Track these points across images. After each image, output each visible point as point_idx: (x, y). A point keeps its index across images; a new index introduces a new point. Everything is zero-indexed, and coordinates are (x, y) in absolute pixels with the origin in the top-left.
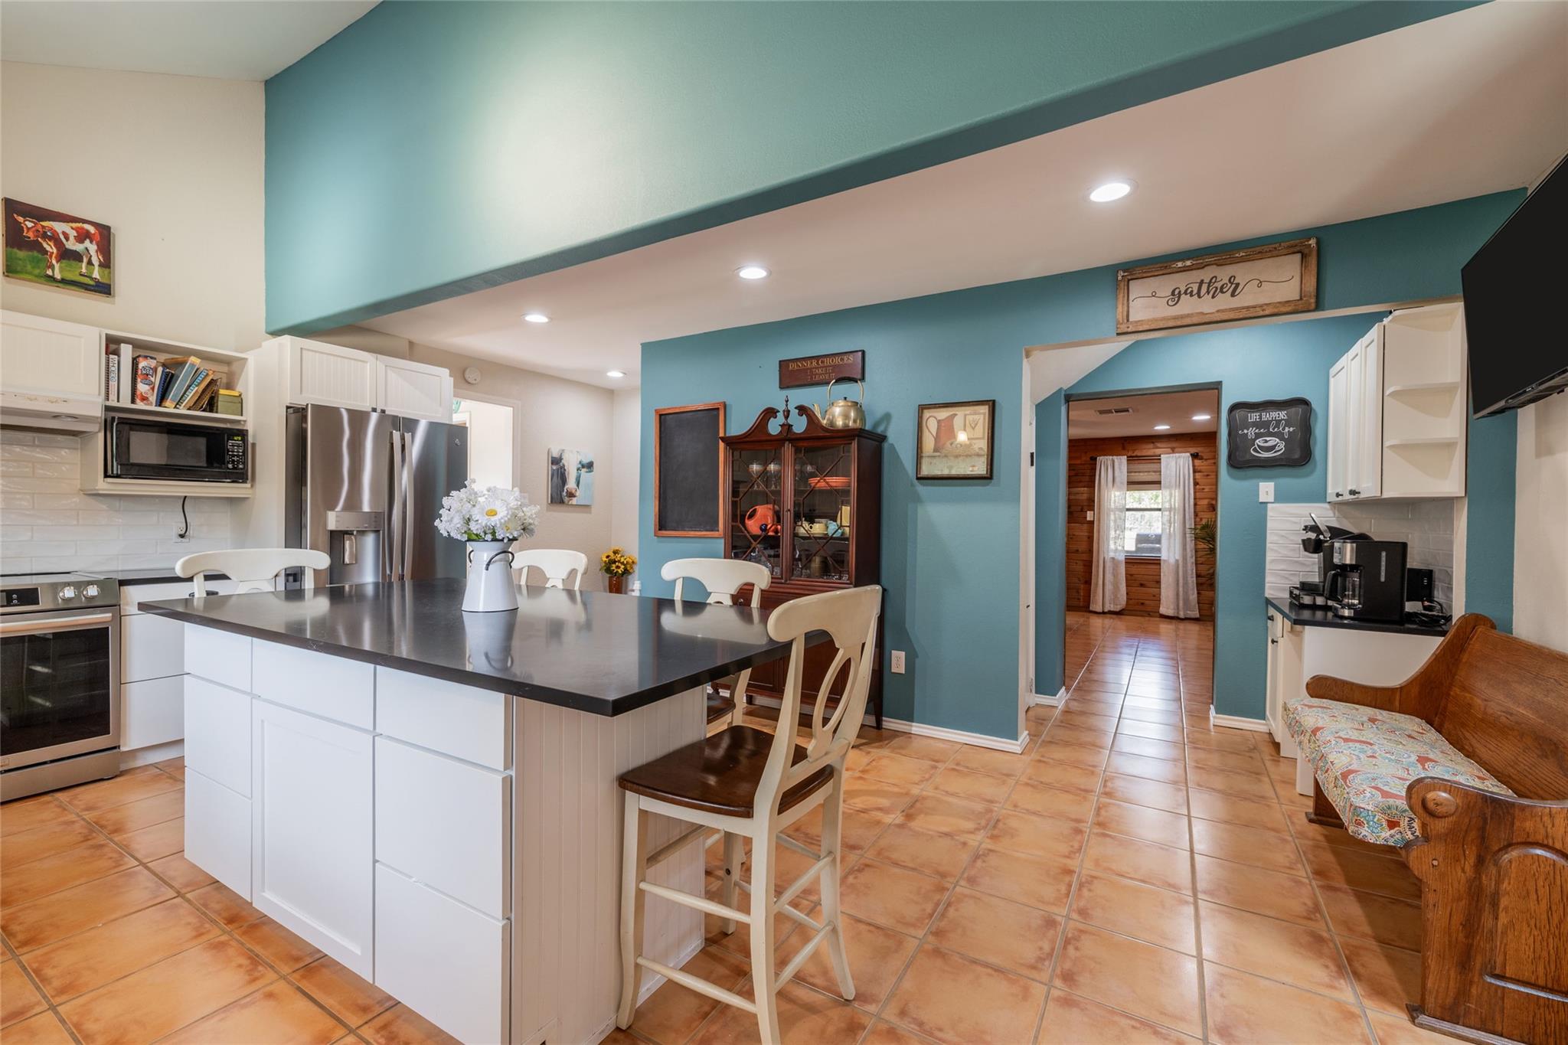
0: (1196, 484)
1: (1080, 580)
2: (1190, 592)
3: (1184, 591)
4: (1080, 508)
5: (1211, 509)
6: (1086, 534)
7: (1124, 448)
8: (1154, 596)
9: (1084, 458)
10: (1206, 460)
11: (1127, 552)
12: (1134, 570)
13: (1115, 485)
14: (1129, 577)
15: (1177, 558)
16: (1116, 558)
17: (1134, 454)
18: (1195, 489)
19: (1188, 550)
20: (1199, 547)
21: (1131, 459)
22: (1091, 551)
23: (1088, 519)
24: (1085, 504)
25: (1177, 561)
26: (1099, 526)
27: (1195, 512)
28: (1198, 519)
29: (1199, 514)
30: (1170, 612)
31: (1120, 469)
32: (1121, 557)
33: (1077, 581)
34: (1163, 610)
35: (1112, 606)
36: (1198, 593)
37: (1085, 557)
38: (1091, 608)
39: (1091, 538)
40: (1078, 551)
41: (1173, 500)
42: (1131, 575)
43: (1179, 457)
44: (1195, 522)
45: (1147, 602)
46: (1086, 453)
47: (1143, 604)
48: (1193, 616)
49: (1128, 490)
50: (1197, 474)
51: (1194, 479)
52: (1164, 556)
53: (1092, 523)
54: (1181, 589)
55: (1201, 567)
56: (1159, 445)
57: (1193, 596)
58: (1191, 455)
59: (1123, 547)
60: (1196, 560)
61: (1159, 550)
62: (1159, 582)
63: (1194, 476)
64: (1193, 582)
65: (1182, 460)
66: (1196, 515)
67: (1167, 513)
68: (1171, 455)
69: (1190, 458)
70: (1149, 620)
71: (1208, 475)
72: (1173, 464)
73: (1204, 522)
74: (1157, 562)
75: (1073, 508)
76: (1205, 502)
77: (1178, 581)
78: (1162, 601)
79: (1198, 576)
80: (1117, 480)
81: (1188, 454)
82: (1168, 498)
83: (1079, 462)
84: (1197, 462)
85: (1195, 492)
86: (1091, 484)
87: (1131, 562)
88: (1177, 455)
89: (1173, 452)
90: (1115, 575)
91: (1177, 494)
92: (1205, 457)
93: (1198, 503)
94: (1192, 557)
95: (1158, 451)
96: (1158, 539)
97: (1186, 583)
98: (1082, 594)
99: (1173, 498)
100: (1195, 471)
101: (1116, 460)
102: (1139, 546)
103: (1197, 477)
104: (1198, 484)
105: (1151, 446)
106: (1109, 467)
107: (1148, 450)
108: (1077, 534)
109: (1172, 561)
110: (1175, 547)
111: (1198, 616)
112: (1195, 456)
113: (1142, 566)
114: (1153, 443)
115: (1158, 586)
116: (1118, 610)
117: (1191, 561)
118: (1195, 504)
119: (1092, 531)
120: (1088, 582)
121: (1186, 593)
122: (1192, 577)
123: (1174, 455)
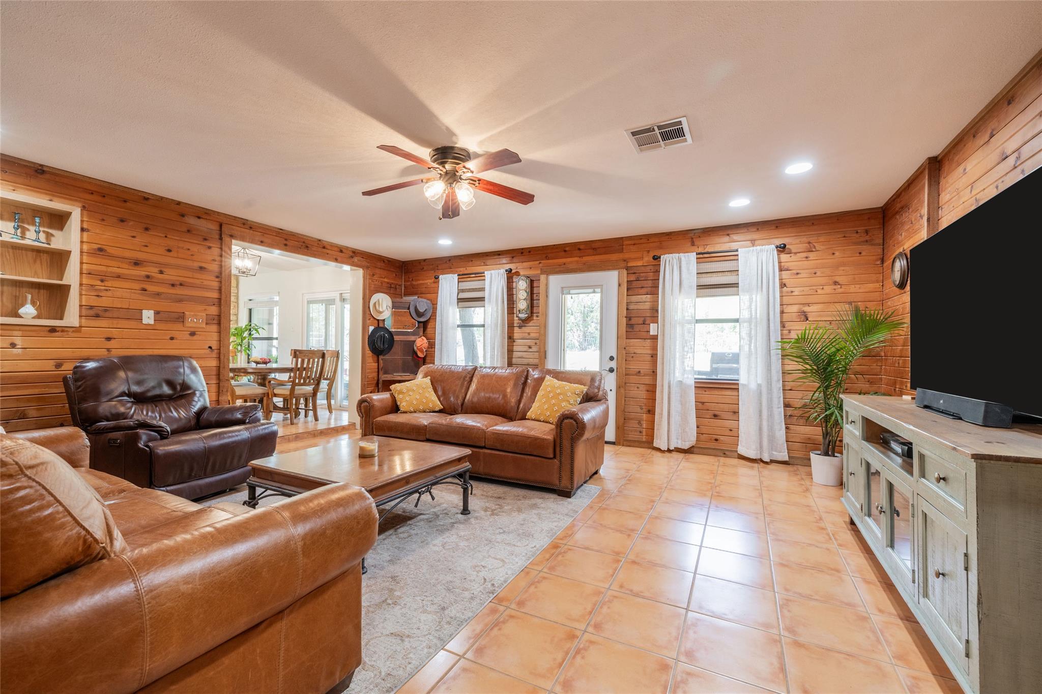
0: (783, 285)
1: (642, 409)
2: (777, 427)
3: (768, 426)
4: (643, 319)
5: (803, 317)
6: (649, 352)
7: (693, 244)
8: (731, 430)
9: (646, 259)
10: (796, 253)
11: (700, 373)
12: (707, 396)
13: (682, 290)
14: (700, 405)
15: (759, 382)
16: (684, 381)
17: (706, 251)
18: (781, 292)
19: (774, 372)
20: (788, 368)
21: (703, 257)
22: (654, 373)
23: (652, 333)
24: (648, 315)
25: (759, 386)
26: (663, 341)
27: (782, 322)
28: (785, 332)
29: (787, 324)
30: (752, 454)
31: (688, 270)
32: (690, 381)
33: (639, 410)
34: (742, 450)
35: (680, 442)
36: (787, 428)
37: (647, 380)
38: (655, 445)
39: (654, 356)
40: (639, 372)
41: (753, 307)
42: (703, 403)
43: (761, 251)
44: (782, 335)
45: (722, 438)
46: (648, 252)
47: (716, 440)
48: (780, 459)
49: (697, 297)
50: (783, 272)
51: (781, 279)
52: (743, 379)
53: (655, 338)
54: (765, 423)
55: (790, 394)
56: (735, 237)
57: (781, 433)
58: (777, 247)
59: (693, 367)
60: (784, 386)
61: (737, 371)
62: (736, 412)
63: (780, 275)
64: (780, 413)
65: (765, 254)
66: (783, 325)
67: (745, 324)
68: (752, 248)
69: (776, 252)
70: (724, 465)
71: (797, 274)
72: (754, 259)
73: (794, 335)
74: (733, 387)
75: (633, 321)
76: (795, 309)
77: (760, 412)
78: (740, 438)
79: (787, 406)
80: (685, 283)
81: (773, 247)
82: (747, 304)
83: (640, 263)
84: (784, 257)
85: (781, 296)
86: (654, 290)
87: (705, 387)
88: (759, 248)
89: (753, 245)
90: (683, 404)
91: (759, 299)
92: (793, 251)
93: (785, 311)
94: (779, 380)
95: (734, 246)
96: (736, 358)
97: (771, 415)
98: (644, 426)
99: (754, 304)
100: (781, 270)
101: (683, 259)
102: (714, 366)
103: (784, 277)
104: (785, 285)
105: (726, 239)
106: (675, 267)
107: (721, 244)
108: (638, 351)
109: (753, 386)
110: (756, 367)
111: (786, 458)
112: (782, 249)
113: (716, 392)
114: (728, 235)
115: (735, 418)
116: (686, 448)
117: (777, 386)
118: (782, 312)
119: (655, 348)
120: (651, 412)
121: (771, 428)
122: (778, 408)
123: (755, 248)
